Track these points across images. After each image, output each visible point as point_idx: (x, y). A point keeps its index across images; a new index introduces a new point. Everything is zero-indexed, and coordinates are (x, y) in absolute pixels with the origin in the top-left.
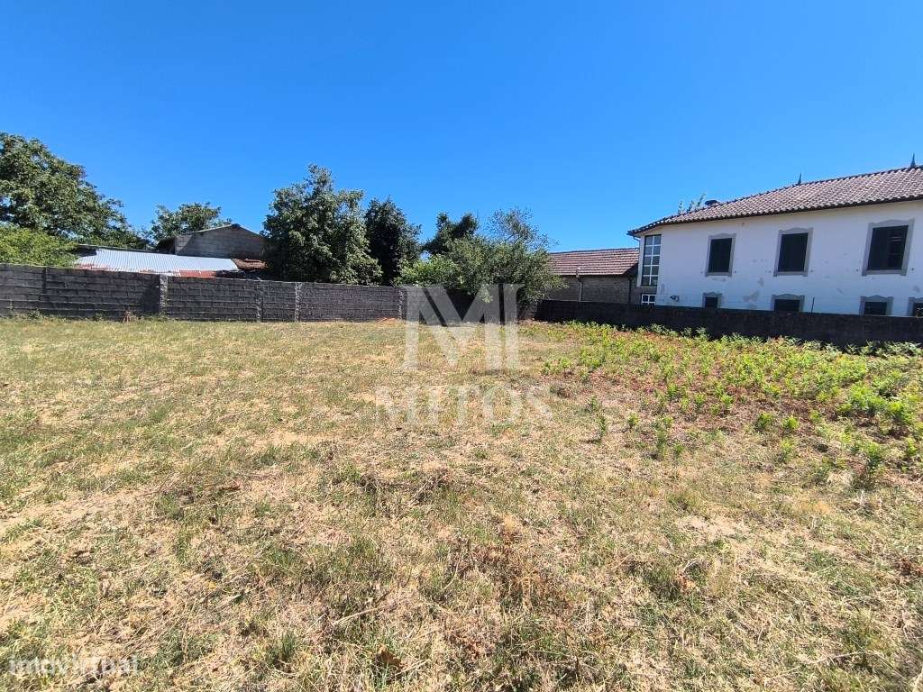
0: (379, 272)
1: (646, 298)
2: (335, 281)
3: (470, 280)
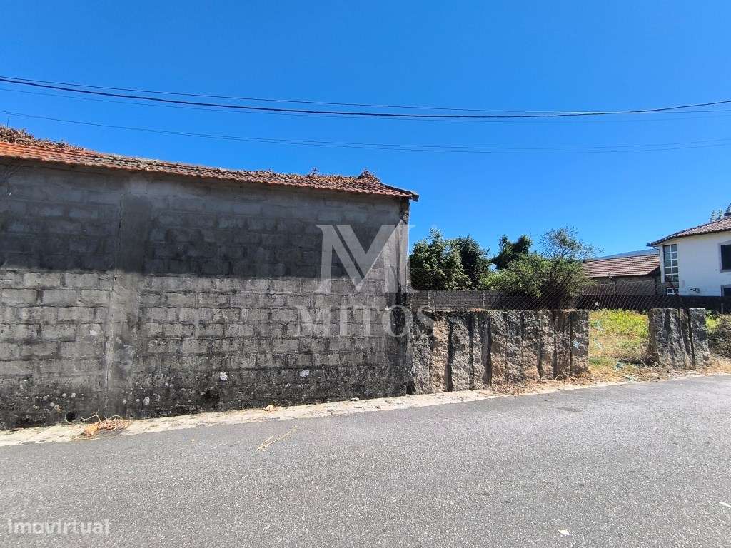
0: (470, 282)
1: (670, 291)
2: (447, 289)
3: (526, 284)
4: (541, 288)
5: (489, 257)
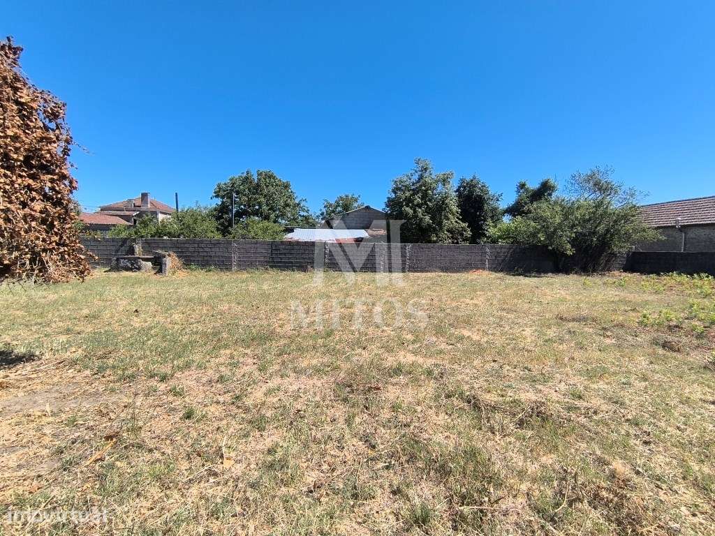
0: (469, 233)
2: (435, 242)
3: (550, 236)
4: (573, 242)
5: (503, 205)
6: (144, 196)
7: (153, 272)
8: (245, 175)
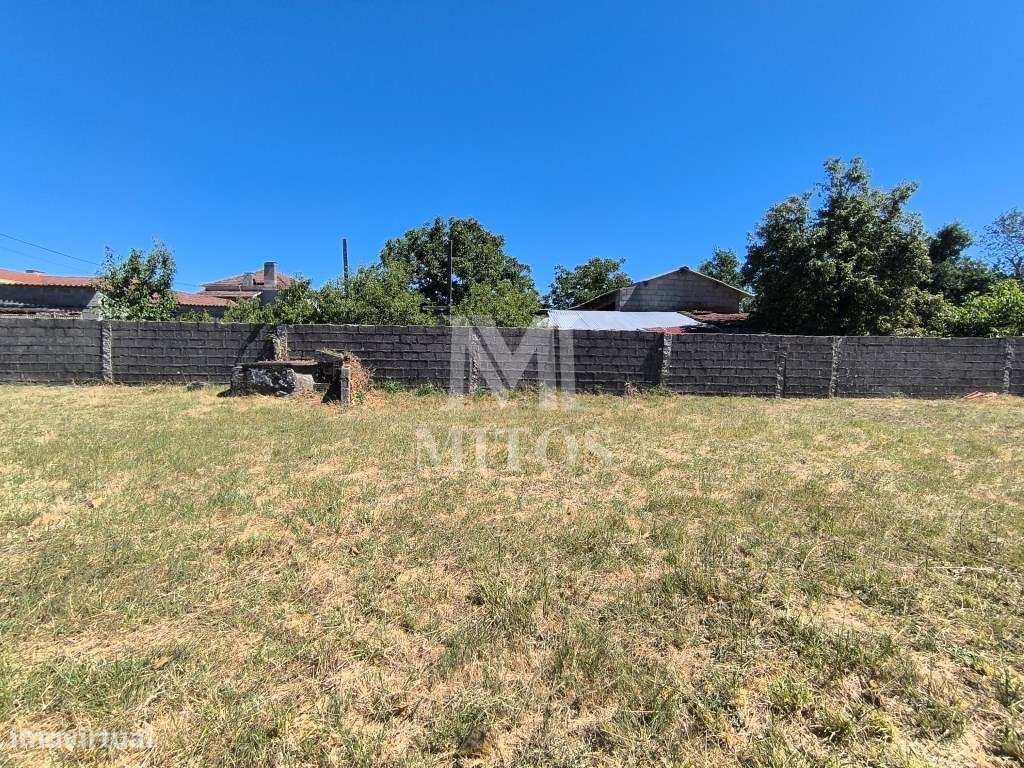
6: (269, 267)
7: (319, 398)
8: (433, 226)
